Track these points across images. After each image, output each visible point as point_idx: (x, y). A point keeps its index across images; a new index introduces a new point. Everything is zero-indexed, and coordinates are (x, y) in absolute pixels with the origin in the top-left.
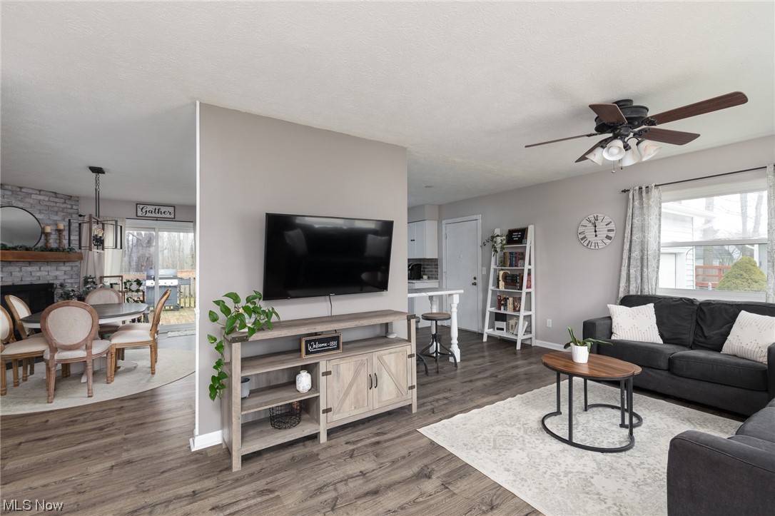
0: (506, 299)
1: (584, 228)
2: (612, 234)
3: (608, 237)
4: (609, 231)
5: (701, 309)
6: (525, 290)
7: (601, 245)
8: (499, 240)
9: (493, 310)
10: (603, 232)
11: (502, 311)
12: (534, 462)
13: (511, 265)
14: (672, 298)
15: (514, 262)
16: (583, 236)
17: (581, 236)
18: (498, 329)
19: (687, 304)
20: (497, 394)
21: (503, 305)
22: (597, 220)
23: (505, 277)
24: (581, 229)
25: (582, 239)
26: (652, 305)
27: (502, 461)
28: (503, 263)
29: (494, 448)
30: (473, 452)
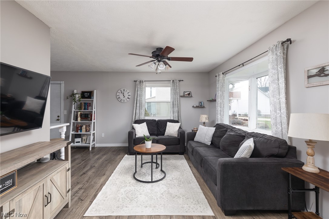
0: (81, 127)
1: (119, 94)
2: (130, 97)
3: (128, 98)
4: (128, 95)
5: (158, 123)
6: (93, 121)
7: (126, 101)
8: (77, 96)
9: (73, 133)
10: (126, 96)
11: (79, 133)
12: (150, 197)
13: (85, 109)
14: (150, 120)
15: (87, 108)
16: (119, 97)
17: (118, 97)
18: (76, 142)
19: (155, 122)
20: (104, 175)
21: (79, 129)
22: (124, 91)
23: (81, 115)
24: (118, 94)
25: (118, 98)
26: (145, 123)
27: (140, 204)
28: (80, 108)
29: (131, 201)
30: (125, 208)
